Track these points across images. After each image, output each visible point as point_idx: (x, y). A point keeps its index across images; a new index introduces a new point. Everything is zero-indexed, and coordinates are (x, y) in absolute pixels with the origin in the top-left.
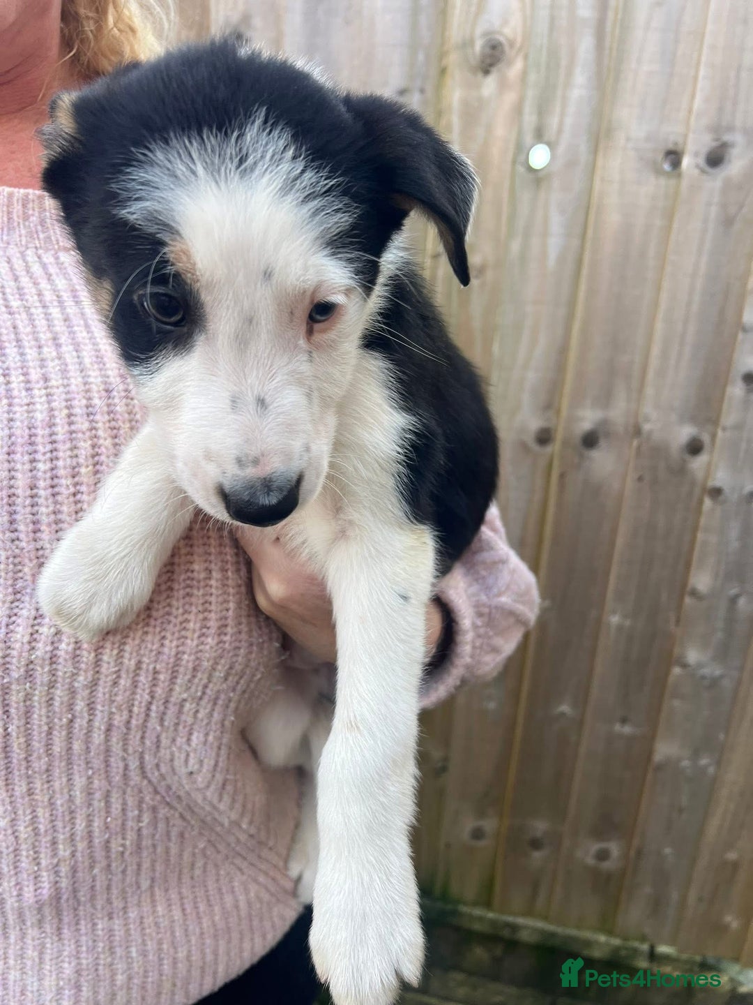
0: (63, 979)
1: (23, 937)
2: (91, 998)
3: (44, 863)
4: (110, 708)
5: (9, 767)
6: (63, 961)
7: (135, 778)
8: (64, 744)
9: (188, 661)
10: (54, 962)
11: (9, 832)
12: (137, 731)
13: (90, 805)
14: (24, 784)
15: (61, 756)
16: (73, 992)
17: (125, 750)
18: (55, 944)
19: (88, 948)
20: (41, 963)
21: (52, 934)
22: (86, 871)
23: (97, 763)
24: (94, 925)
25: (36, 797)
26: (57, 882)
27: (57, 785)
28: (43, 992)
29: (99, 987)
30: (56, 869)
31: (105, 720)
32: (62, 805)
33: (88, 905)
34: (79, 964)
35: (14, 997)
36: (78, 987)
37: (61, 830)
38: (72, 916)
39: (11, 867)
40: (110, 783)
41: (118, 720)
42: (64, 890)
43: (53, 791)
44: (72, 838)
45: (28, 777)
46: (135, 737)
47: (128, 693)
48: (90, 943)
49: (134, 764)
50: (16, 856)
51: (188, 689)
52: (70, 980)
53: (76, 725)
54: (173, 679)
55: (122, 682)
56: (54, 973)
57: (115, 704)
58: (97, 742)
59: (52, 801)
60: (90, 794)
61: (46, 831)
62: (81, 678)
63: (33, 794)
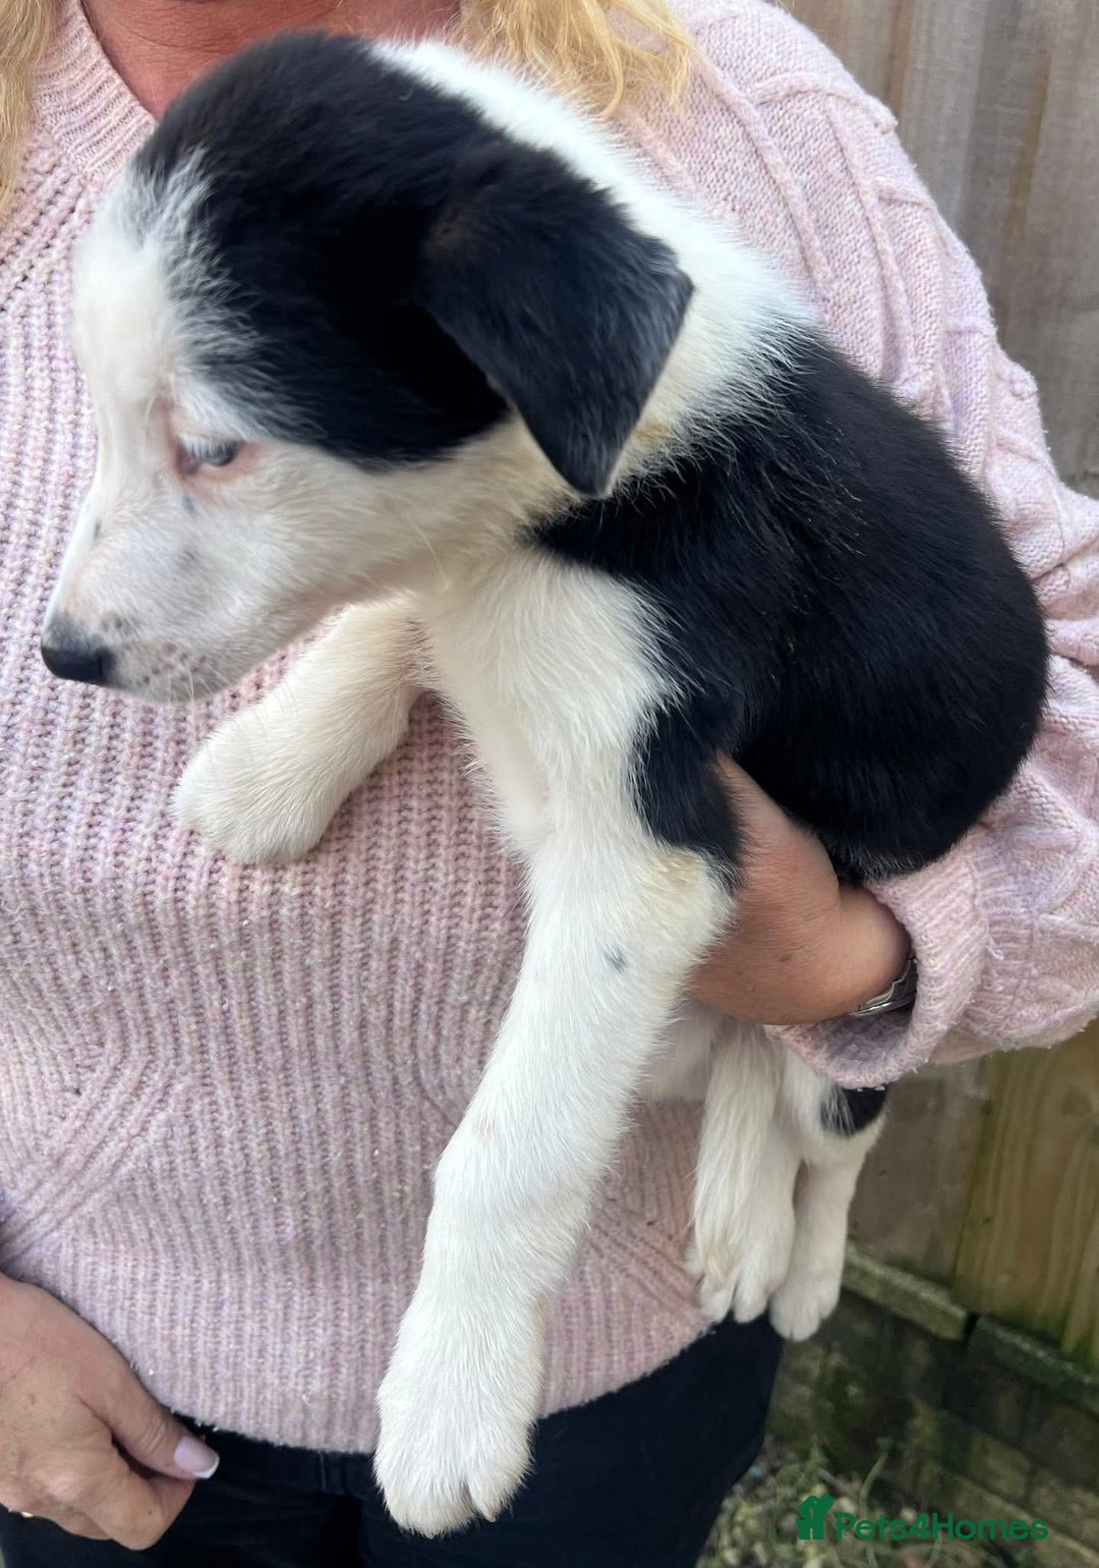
0: (315, 1349)
1: (264, 1278)
2: (352, 1385)
3: (286, 1195)
4: (360, 997)
5: (233, 1056)
6: (315, 1324)
7: (410, 1097)
8: (303, 1035)
9: (466, 951)
10: (303, 1322)
11: (237, 1146)
12: (403, 1036)
13: (347, 1128)
14: (254, 1081)
15: (301, 1052)
16: (326, 1371)
17: (390, 1058)
18: (306, 1300)
19: (351, 1316)
20: (286, 1320)
21: (302, 1285)
22: (348, 1212)
23: (352, 1068)
24: (361, 1285)
25: (272, 1104)
26: (305, 1221)
27: (299, 1090)
28: (288, 1360)
29: (364, 1372)
30: (304, 1203)
31: (356, 1012)
32: (308, 1122)
33: (353, 1258)
34: (338, 1334)
35: (250, 1356)
36: (335, 1366)
37: (308, 1157)
38: (330, 1267)
39: (242, 1193)
40: (374, 1099)
41: (376, 1015)
42: (315, 1233)
43: (294, 1100)
44: (324, 1169)
45: (259, 1074)
46: (401, 1042)
47: (384, 980)
48: (355, 1309)
49: (406, 1079)
50: (247, 1179)
51: (471, 988)
52: (324, 1353)
53: (317, 1013)
54: (447, 971)
55: (374, 964)
56: (303, 1338)
57: (366, 992)
58: (348, 1041)
59: (294, 1113)
60: (346, 1111)
61: (287, 1155)
62: (316, 952)
63: (267, 1098)
